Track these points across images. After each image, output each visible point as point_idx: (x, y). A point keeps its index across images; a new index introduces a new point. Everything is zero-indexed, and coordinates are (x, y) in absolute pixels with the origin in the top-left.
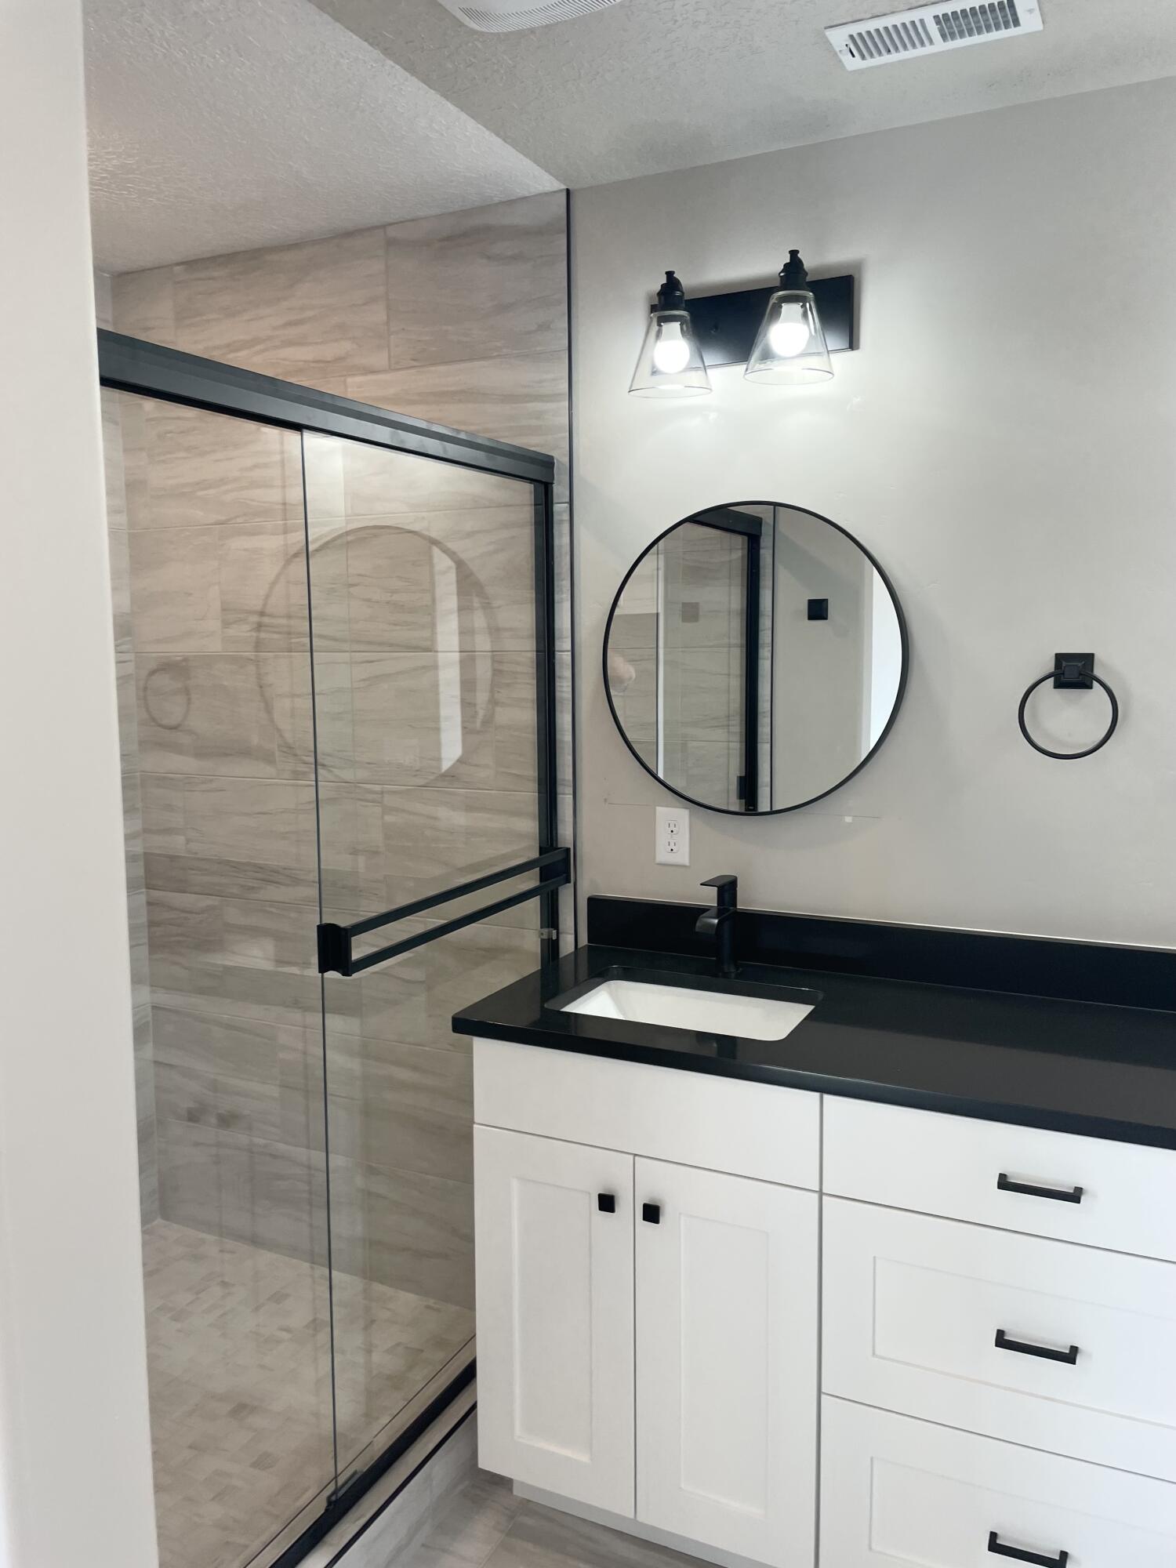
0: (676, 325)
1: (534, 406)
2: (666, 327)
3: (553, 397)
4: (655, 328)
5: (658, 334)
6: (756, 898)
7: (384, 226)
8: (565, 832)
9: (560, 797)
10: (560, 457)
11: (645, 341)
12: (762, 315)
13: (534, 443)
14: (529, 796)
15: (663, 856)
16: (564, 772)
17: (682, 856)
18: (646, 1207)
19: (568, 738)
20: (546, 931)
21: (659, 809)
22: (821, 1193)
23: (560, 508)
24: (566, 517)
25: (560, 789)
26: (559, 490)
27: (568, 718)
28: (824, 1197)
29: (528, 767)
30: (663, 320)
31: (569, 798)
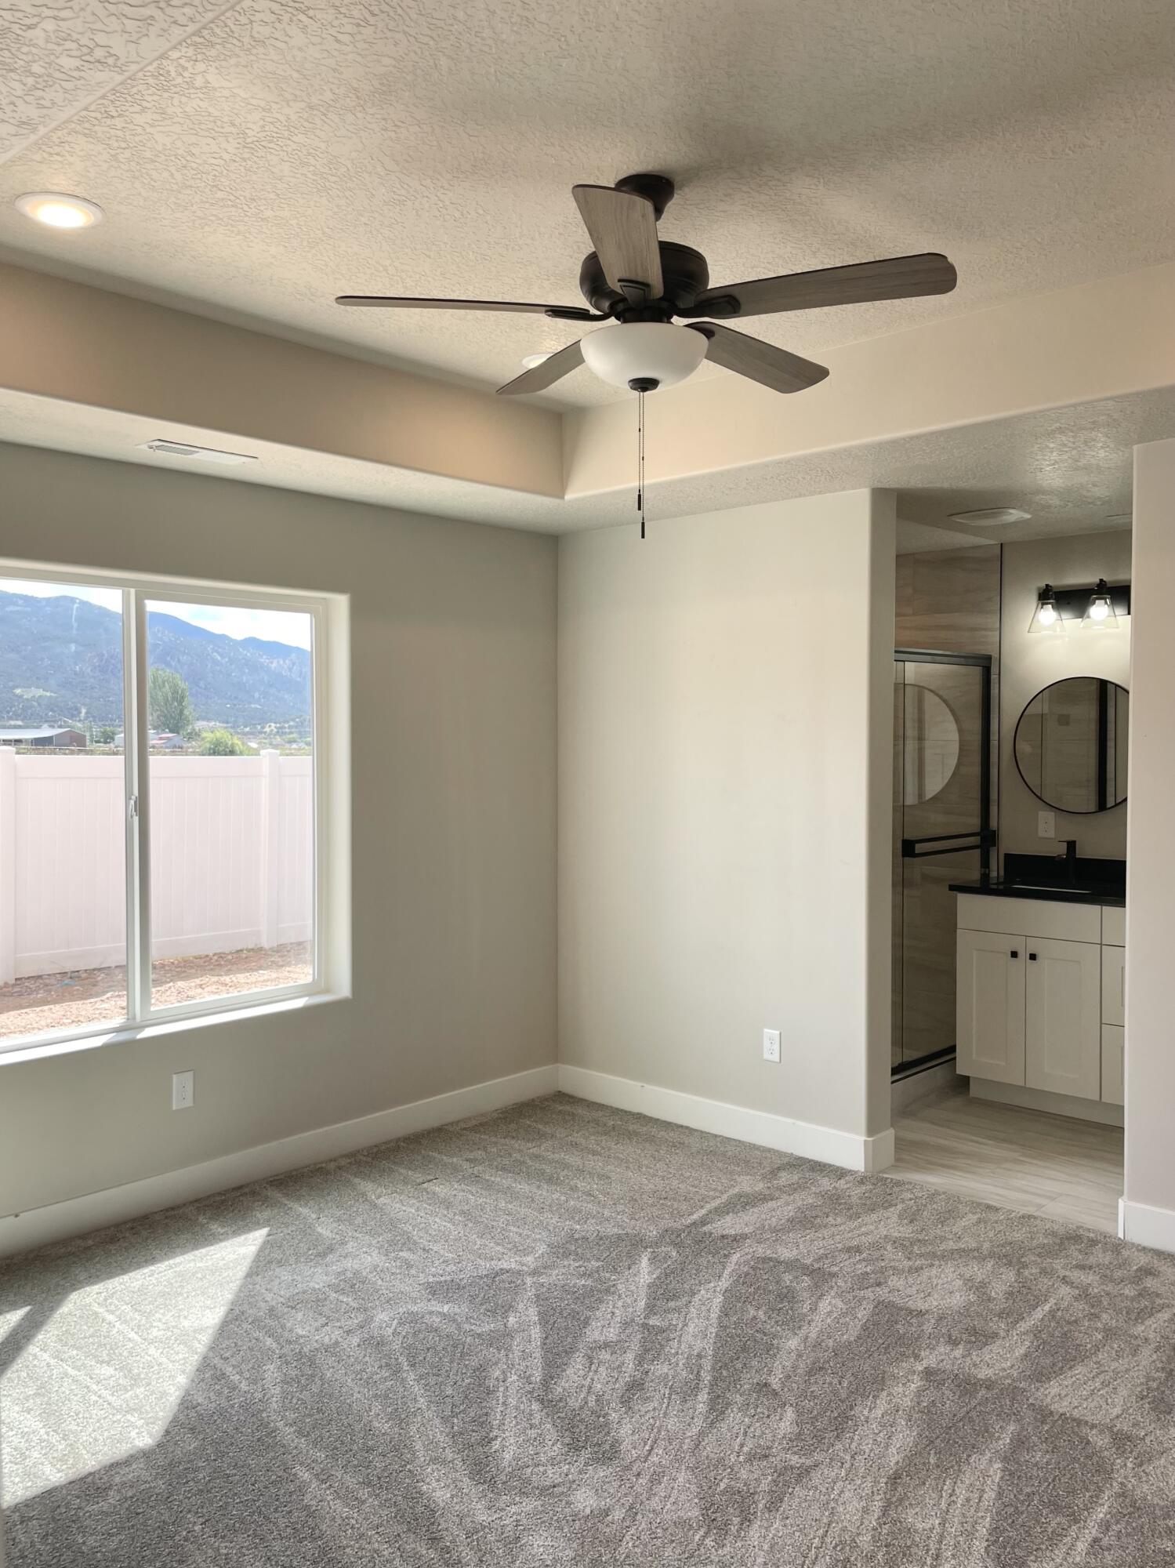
0: (1050, 606)
1: (983, 633)
2: (1045, 606)
3: (992, 630)
4: (1040, 606)
5: (1042, 608)
6: (1085, 852)
7: (914, 554)
8: (993, 824)
9: (991, 807)
10: (995, 655)
11: (1036, 612)
12: (1088, 602)
13: (983, 650)
14: (976, 807)
15: (1041, 834)
16: (994, 796)
17: (1051, 834)
18: (1031, 955)
19: (996, 780)
20: (983, 869)
21: (1040, 813)
22: (1101, 944)
23: (994, 677)
24: (997, 681)
25: (991, 804)
26: (994, 670)
27: (996, 771)
28: (1103, 947)
29: (976, 793)
30: (1043, 604)
31: (996, 808)
